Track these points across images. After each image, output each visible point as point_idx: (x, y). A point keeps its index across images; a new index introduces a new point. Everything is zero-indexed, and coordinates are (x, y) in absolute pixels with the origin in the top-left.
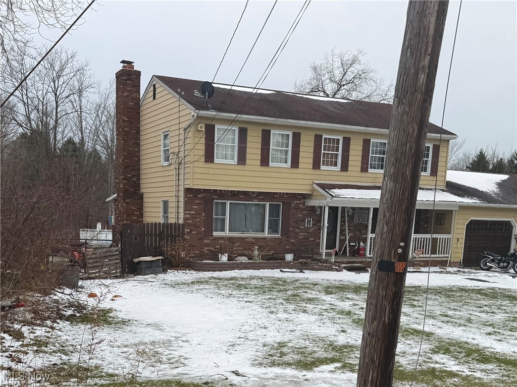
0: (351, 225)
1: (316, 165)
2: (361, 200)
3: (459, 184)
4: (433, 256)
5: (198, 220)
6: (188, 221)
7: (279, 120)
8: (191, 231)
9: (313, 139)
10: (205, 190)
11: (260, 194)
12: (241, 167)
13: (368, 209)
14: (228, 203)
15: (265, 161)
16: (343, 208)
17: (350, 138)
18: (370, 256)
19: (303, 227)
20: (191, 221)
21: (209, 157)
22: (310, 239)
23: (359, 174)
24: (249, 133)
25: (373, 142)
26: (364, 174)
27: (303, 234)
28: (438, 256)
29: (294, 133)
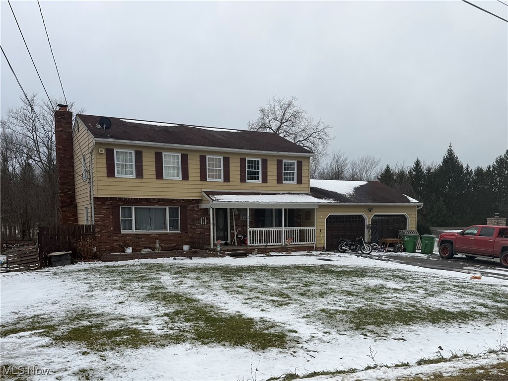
0: (239, 222)
1: (203, 177)
2: (237, 203)
3: (323, 190)
4: (302, 243)
5: (107, 221)
6: (98, 223)
7: (167, 144)
8: (101, 230)
9: (198, 158)
10: (112, 199)
11: (159, 200)
12: (139, 180)
13: (246, 209)
14: (133, 208)
15: (159, 175)
16: (231, 209)
17: (230, 158)
18: (250, 245)
19: (199, 225)
20: (100, 223)
21: (111, 173)
22: (206, 233)
23: (240, 184)
24: (144, 155)
25: (248, 161)
26: (243, 184)
27: (199, 230)
28: (306, 243)
29: (181, 154)
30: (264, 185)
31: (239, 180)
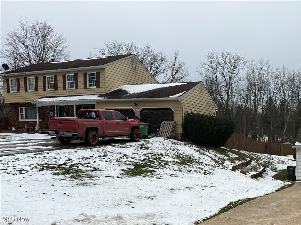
1: (45, 89)
5: (13, 115)
8: (12, 119)
9: (42, 78)
14: (24, 108)
15: (26, 90)
17: (57, 75)
23: (63, 91)
24: (20, 80)
26: (65, 91)
29: (35, 77)
30: (76, 90)
31: (62, 88)
